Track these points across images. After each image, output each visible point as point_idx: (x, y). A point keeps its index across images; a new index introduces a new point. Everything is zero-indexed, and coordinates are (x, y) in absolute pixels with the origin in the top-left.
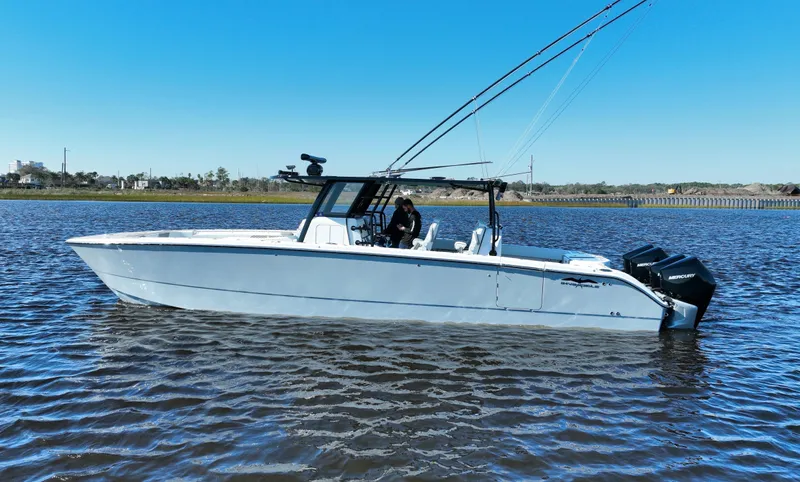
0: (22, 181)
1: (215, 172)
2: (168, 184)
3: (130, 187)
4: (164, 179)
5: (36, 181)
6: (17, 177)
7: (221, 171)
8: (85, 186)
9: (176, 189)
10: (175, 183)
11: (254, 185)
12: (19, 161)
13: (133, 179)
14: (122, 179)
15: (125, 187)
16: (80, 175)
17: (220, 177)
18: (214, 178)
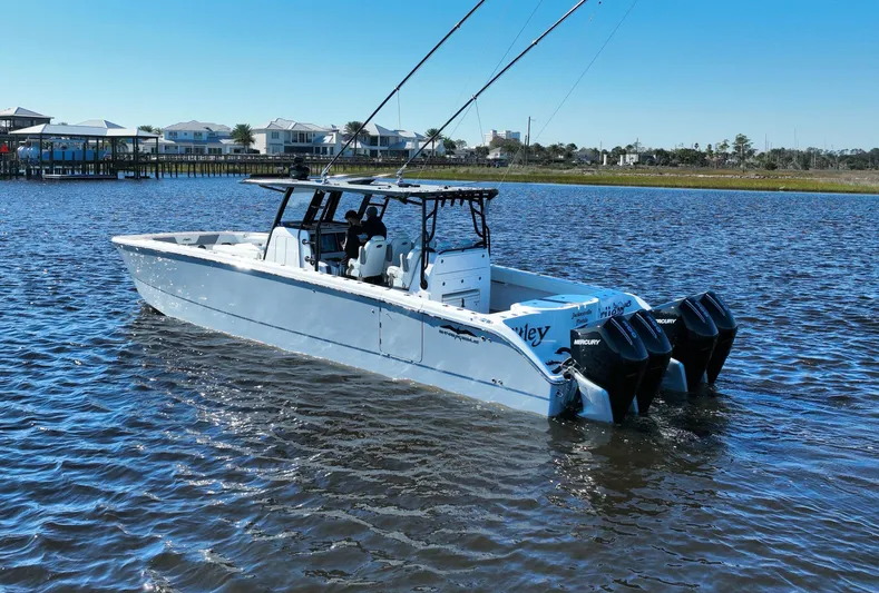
0: (490, 157)
1: (732, 141)
2: (663, 158)
3: (615, 163)
4: (660, 152)
5: (505, 156)
6: (486, 151)
7: (741, 140)
8: (561, 161)
9: (675, 165)
10: (674, 157)
11: (790, 159)
12: (495, 131)
13: (619, 152)
14: (605, 152)
15: (608, 163)
16: (554, 148)
17: (737, 148)
18: (730, 150)
